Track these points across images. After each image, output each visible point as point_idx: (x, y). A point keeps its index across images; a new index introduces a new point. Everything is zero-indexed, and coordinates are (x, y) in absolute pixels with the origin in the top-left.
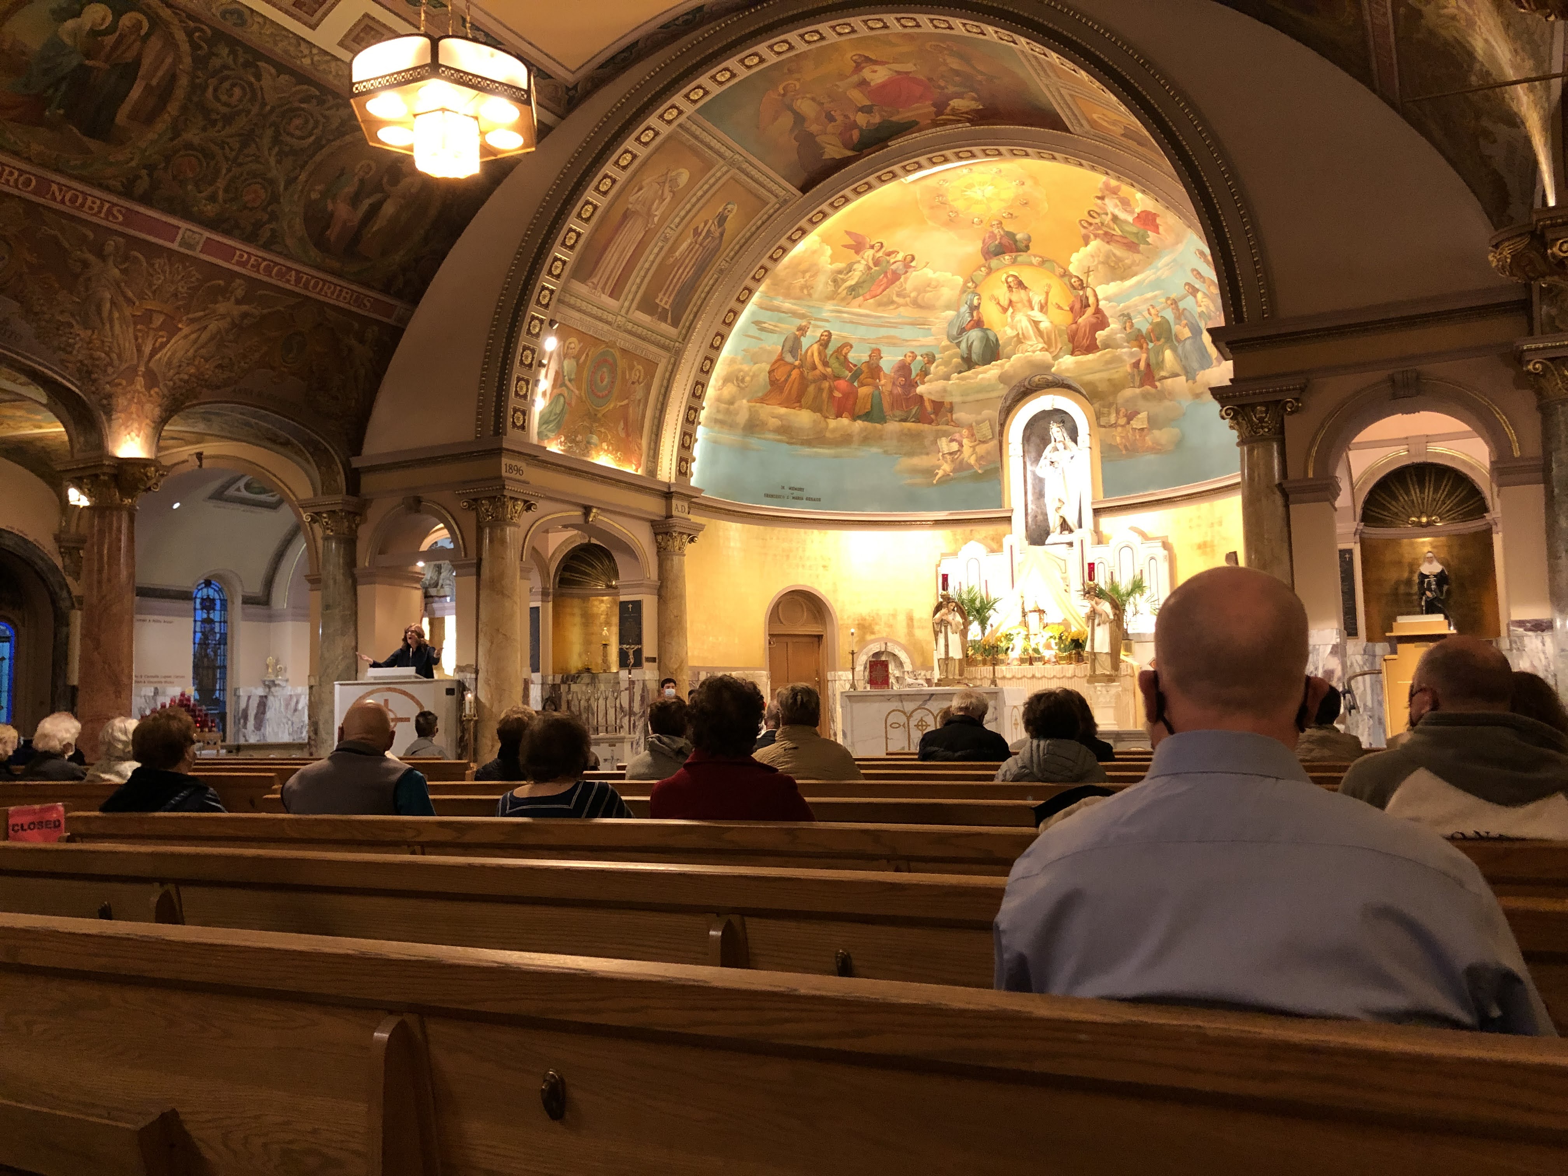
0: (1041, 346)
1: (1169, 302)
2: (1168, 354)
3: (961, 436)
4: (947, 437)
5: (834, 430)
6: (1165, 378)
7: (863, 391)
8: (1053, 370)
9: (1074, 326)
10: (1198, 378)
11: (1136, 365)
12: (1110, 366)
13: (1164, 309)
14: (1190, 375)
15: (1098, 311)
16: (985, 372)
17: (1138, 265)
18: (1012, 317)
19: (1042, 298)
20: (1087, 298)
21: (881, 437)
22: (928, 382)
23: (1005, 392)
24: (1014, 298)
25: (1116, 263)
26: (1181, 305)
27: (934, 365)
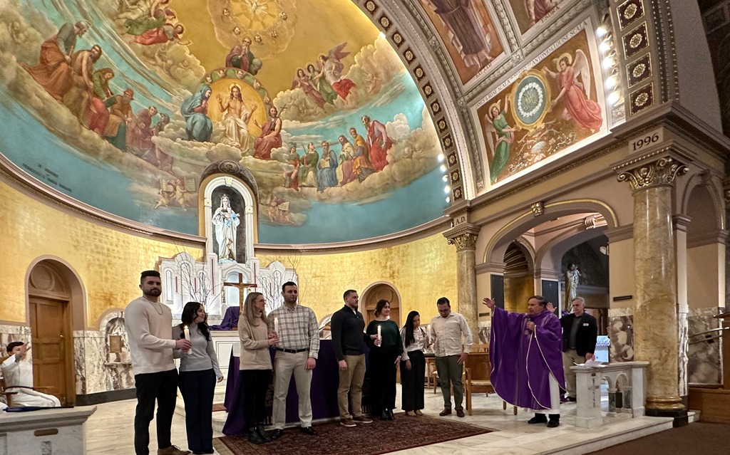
0: (237, 144)
1: (324, 144)
2: (311, 173)
3: (176, 183)
4: (167, 180)
6: (305, 186)
7: (114, 118)
8: (240, 161)
9: (260, 139)
10: (325, 191)
11: (290, 175)
12: (275, 171)
13: (319, 147)
14: (321, 188)
15: (278, 135)
17: (316, 115)
18: (226, 117)
19: (249, 113)
20: (275, 125)
22: (160, 135)
24: (232, 105)
25: (303, 109)
26: (331, 148)
27: (168, 125)
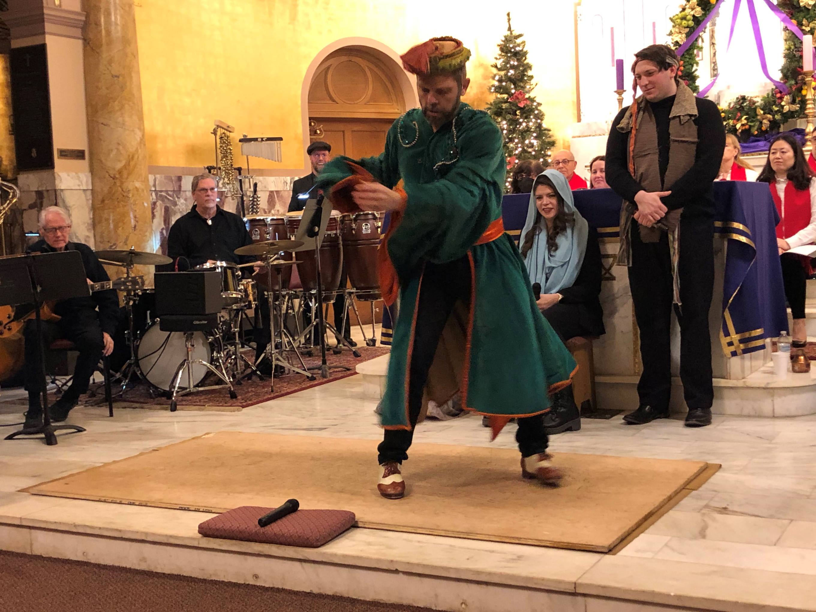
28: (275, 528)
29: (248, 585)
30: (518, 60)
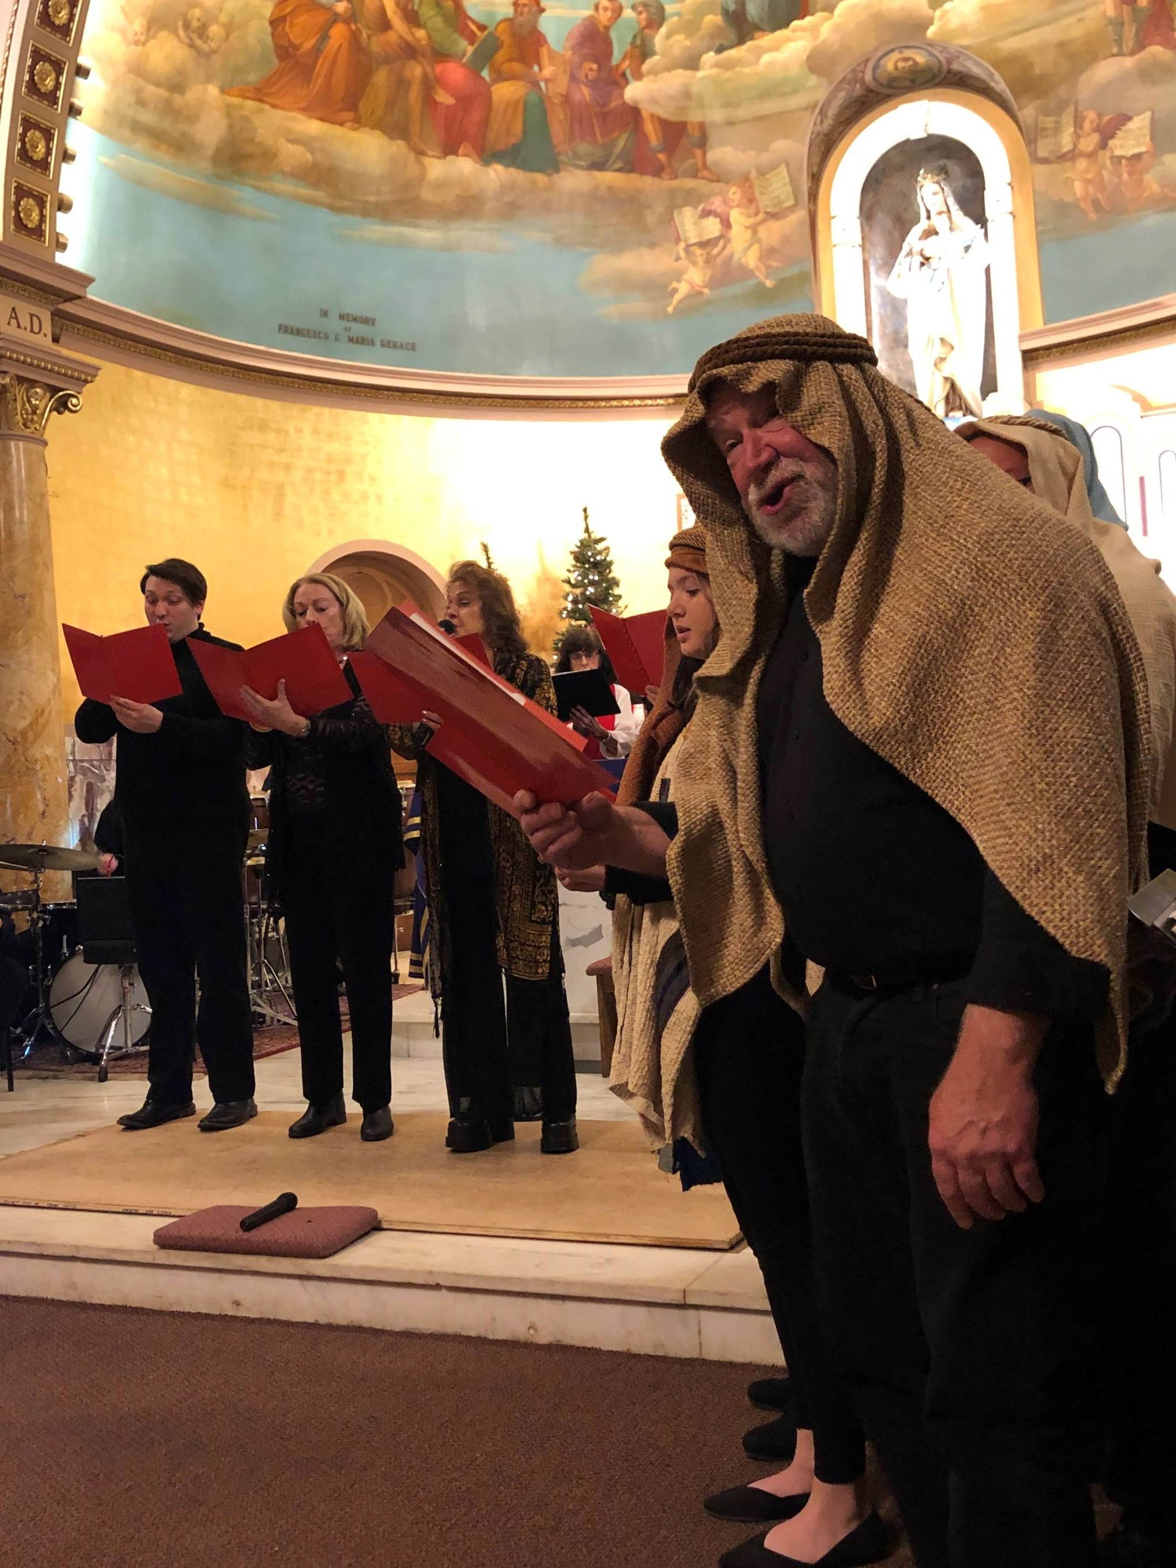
3: (725, 202)
4: (695, 207)
5: (441, 185)
7: (504, 92)
8: (931, 32)
16: (776, 48)
21: (547, 207)
22: (649, 73)
23: (821, 95)
27: (663, 30)
28: (263, 1233)
29: (226, 1315)
30: (600, 573)
